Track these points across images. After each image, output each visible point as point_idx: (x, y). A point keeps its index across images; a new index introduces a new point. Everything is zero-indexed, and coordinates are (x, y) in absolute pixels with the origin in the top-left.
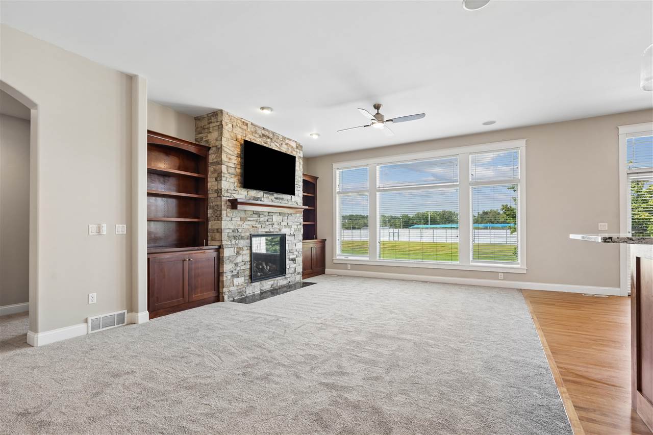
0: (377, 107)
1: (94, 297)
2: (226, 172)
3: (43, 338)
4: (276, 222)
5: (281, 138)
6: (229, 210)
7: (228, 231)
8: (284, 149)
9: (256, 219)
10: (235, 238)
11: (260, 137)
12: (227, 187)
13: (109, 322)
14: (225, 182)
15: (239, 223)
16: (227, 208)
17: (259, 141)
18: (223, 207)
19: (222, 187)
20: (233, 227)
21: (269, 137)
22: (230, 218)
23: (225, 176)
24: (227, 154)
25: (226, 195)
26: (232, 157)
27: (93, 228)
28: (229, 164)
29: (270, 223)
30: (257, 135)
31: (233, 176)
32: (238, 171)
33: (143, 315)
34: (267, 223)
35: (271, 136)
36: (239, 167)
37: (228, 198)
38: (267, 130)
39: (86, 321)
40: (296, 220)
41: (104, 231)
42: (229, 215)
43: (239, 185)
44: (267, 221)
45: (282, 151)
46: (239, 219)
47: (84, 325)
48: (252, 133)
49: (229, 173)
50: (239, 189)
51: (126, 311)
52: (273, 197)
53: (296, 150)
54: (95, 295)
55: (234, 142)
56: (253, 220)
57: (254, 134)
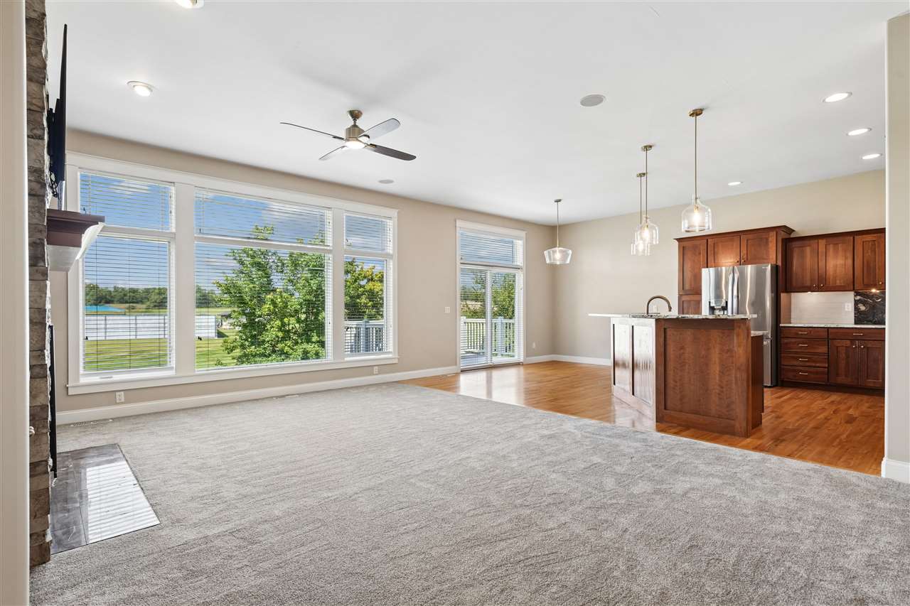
0: (355, 115)
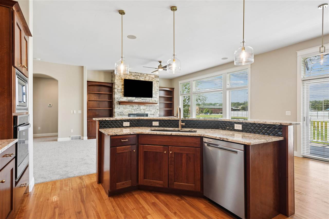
0: (160, 62)
1: (72, 131)
2: (117, 92)
3: (59, 139)
4: (143, 109)
5: (145, 75)
6: (118, 105)
7: (118, 112)
8: (147, 79)
9: (131, 108)
10: (121, 115)
11: (134, 76)
12: (117, 97)
13: (76, 138)
14: (117, 95)
15: (123, 110)
16: (118, 104)
17: (133, 78)
18: (115, 104)
19: (115, 97)
20: (120, 111)
21: (138, 76)
22: (119, 108)
23: (117, 93)
24: (117, 85)
25: (117, 100)
26: (120, 86)
27: (72, 111)
28: (118, 89)
29: (139, 109)
30: (132, 76)
31: (120, 93)
32: (123, 90)
33: (86, 137)
34: (137, 110)
35: (140, 75)
36: (123, 89)
37: (118, 101)
38: (138, 73)
39: (70, 137)
40: (155, 108)
41: (75, 113)
42: (118, 107)
43: (123, 96)
44: (138, 109)
45: (146, 80)
46: (123, 108)
47: (70, 138)
48: (130, 75)
49: (118, 92)
50: (123, 97)
51: (81, 136)
52: (141, 99)
53: (155, 78)
54: (72, 130)
55: (121, 80)
56: (130, 109)
57: (130, 76)
